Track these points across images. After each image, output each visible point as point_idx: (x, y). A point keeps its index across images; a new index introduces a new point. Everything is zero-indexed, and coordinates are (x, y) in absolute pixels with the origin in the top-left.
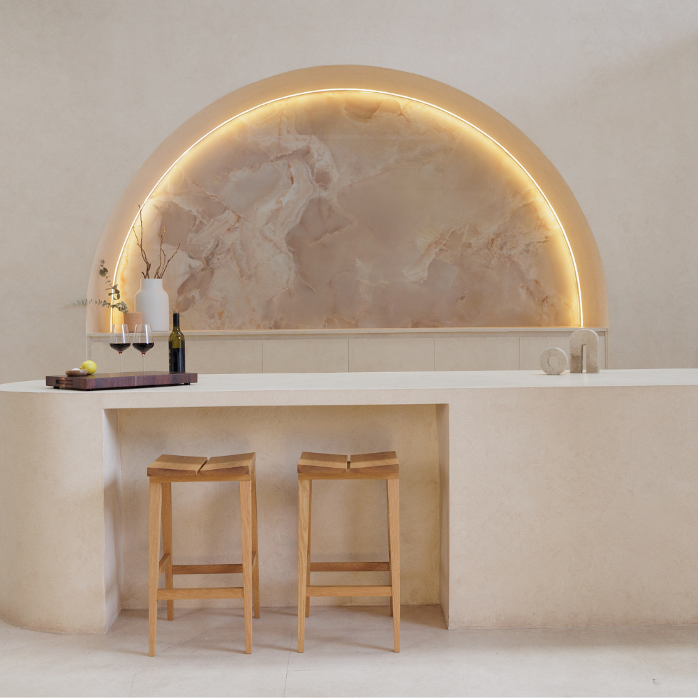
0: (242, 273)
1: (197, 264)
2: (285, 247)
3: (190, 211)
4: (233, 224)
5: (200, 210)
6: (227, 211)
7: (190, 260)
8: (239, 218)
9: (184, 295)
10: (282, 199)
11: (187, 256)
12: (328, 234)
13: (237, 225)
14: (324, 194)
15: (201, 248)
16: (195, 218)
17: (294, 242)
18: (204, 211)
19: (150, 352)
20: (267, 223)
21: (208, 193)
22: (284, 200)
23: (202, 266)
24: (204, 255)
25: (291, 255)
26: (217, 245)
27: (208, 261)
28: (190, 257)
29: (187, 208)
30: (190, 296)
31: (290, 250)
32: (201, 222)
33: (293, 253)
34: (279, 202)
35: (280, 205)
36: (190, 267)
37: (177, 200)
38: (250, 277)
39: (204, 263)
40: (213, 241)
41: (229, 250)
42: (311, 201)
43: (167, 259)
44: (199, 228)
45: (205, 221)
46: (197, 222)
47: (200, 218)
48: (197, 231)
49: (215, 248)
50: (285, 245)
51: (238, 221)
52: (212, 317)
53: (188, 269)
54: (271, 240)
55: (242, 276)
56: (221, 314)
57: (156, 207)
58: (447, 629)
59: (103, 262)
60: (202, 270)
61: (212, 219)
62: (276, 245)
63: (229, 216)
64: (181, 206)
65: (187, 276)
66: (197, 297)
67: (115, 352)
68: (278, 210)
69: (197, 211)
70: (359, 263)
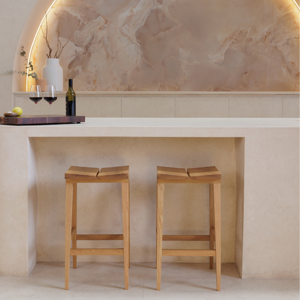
0: (108, 56)
1: (80, 50)
2: (135, 40)
3: (76, 16)
4: (103, 25)
5: (83, 16)
6: (99, 17)
7: (76, 47)
8: (106, 22)
9: (72, 69)
10: (133, 9)
11: (74, 45)
12: (162, 32)
13: (105, 25)
14: (160, 7)
15: (83, 40)
16: (79, 21)
17: (140, 37)
18: (85, 17)
19: (54, 103)
20: (124, 25)
21: (88, 6)
22: (135, 10)
23: (84, 51)
24: (85, 44)
25: (139, 45)
26: (93, 38)
27: (87, 48)
28: (76, 45)
29: (74, 15)
30: (75, 70)
31: (138, 42)
32: (83, 24)
33: (140, 43)
34: (132, 11)
35: (132, 13)
36: (76, 51)
37: (68, 10)
38: (113, 58)
39: (84, 50)
40: (90, 35)
41: (100, 41)
42: (152, 11)
43: (63, 46)
44: (82, 27)
45: (85, 23)
46: (81, 24)
47: (82, 21)
48: (80, 29)
49: (92, 40)
50: (135, 38)
51: (106, 23)
52: (89, 83)
53: (75, 53)
54: (126, 36)
55: (108, 58)
56: (95, 81)
57: (55, 14)
58: (241, 278)
59: (23, 47)
60: (84, 53)
61: (90, 22)
62: (129, 38)
63: (101, 20)
64: (70, 13)
65: (74, 57)
66: (80, 70)
67: (33, 102)
68: (131, 17)
69: (81, 16)
70: (181, 50)
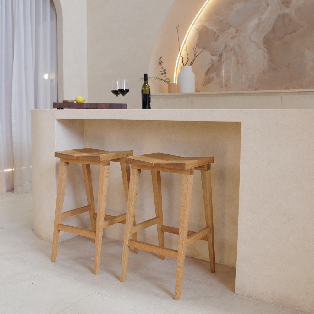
0: (238, 62)
1: (215, 58)
2: (262, 45)
3: (213, 29)
4: (234, 34)
5: (218, 28)
6: (231, 27)
7: (212, 56)
8: (237, 31)
9: (208, 76)
10: (262, 17)
11: (211, 54)
12: (288, 36)
13: (236, 35)
14: (287, 11)
15: (217, 49)
16: (215, 33)
17: (267, 42)
18: (219, 29)
20: (253, 32)
21: (222, 19)
22: (263, 18)
23: (218, 59)
24: (219, 53)
25: (266, 50)
26: (226, 47)
27: (221, 56)
28: (212, 55)
29: (211, 28)
30: (211, 76)
31: (265, 47)
32: (218, 35)
33: (267, 48)
34: (260, 19)
35: (260, 21)
36: (212, 60)
37: (206, 24)
38: (243, 64)
39: (219, 58)
40: (223, 45)
41: (232, 49)
42: (279, 16)
44: (216, 38)
45: (220, 35)
46: (216, 35)
47: (217, 32)
48: (216, 41)
49: (225, 49)
50: (262, 44)
51: (237, 32)
52: (222, 87)
53: (211, 61)
54: (254, 42)
55: (238, 64)
56: (226, 86)
57: (197, 29)
59: (161, 58)
60: (218, 61)
61: (224, 33)
62: (257, 45)
63: (232, 30)
64: (208, 27)
65: (210, 65)
66: (215, 76)
68: (259, 24)
69: (216, 29)
70: (307, 52)
